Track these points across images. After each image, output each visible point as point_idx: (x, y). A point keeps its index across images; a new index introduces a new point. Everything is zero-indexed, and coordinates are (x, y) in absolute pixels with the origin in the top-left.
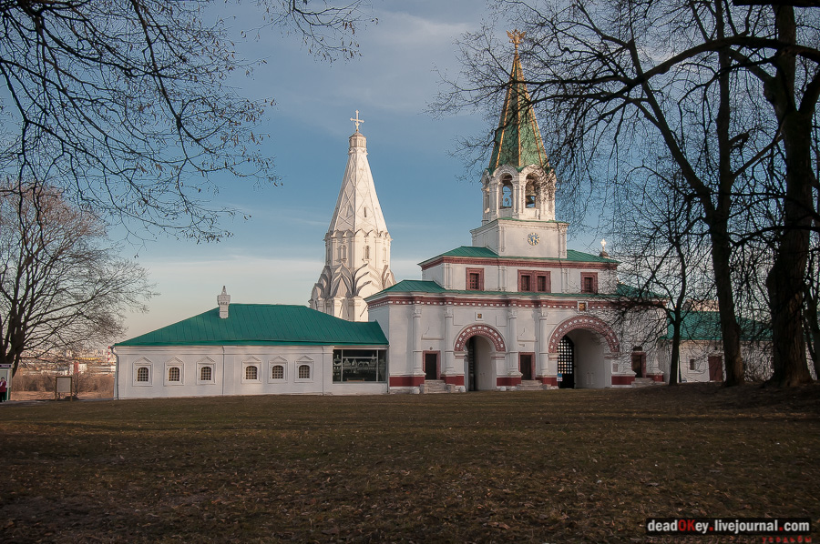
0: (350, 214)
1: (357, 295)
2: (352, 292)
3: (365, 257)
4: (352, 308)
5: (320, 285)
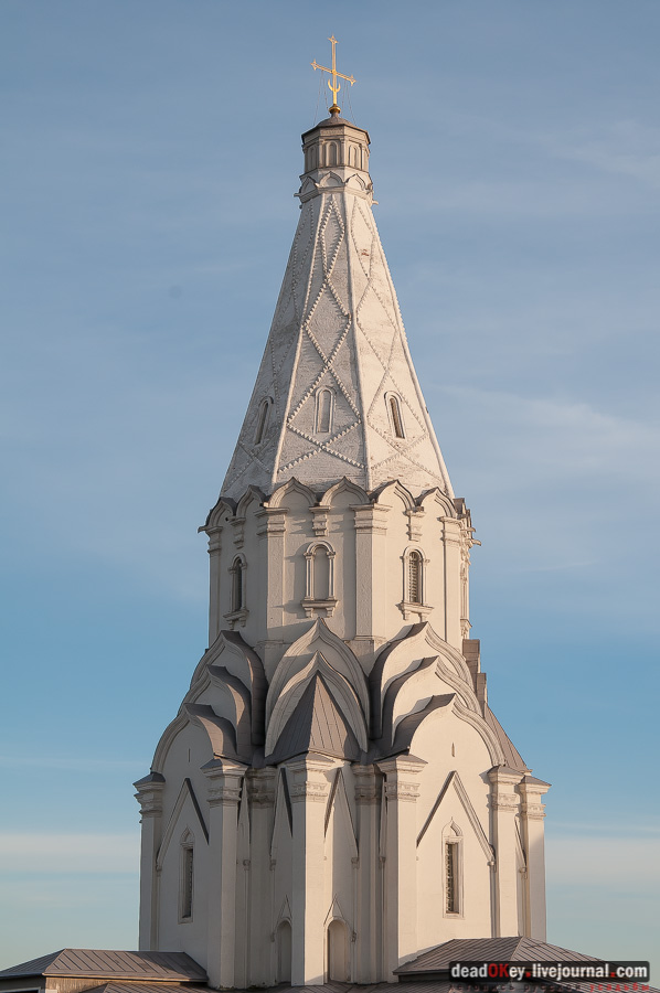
0: (339, 417)
1: (406, 752)
2: (372, 739)
3: (407, 599)
4: (374, 807)
5: (208, 712)
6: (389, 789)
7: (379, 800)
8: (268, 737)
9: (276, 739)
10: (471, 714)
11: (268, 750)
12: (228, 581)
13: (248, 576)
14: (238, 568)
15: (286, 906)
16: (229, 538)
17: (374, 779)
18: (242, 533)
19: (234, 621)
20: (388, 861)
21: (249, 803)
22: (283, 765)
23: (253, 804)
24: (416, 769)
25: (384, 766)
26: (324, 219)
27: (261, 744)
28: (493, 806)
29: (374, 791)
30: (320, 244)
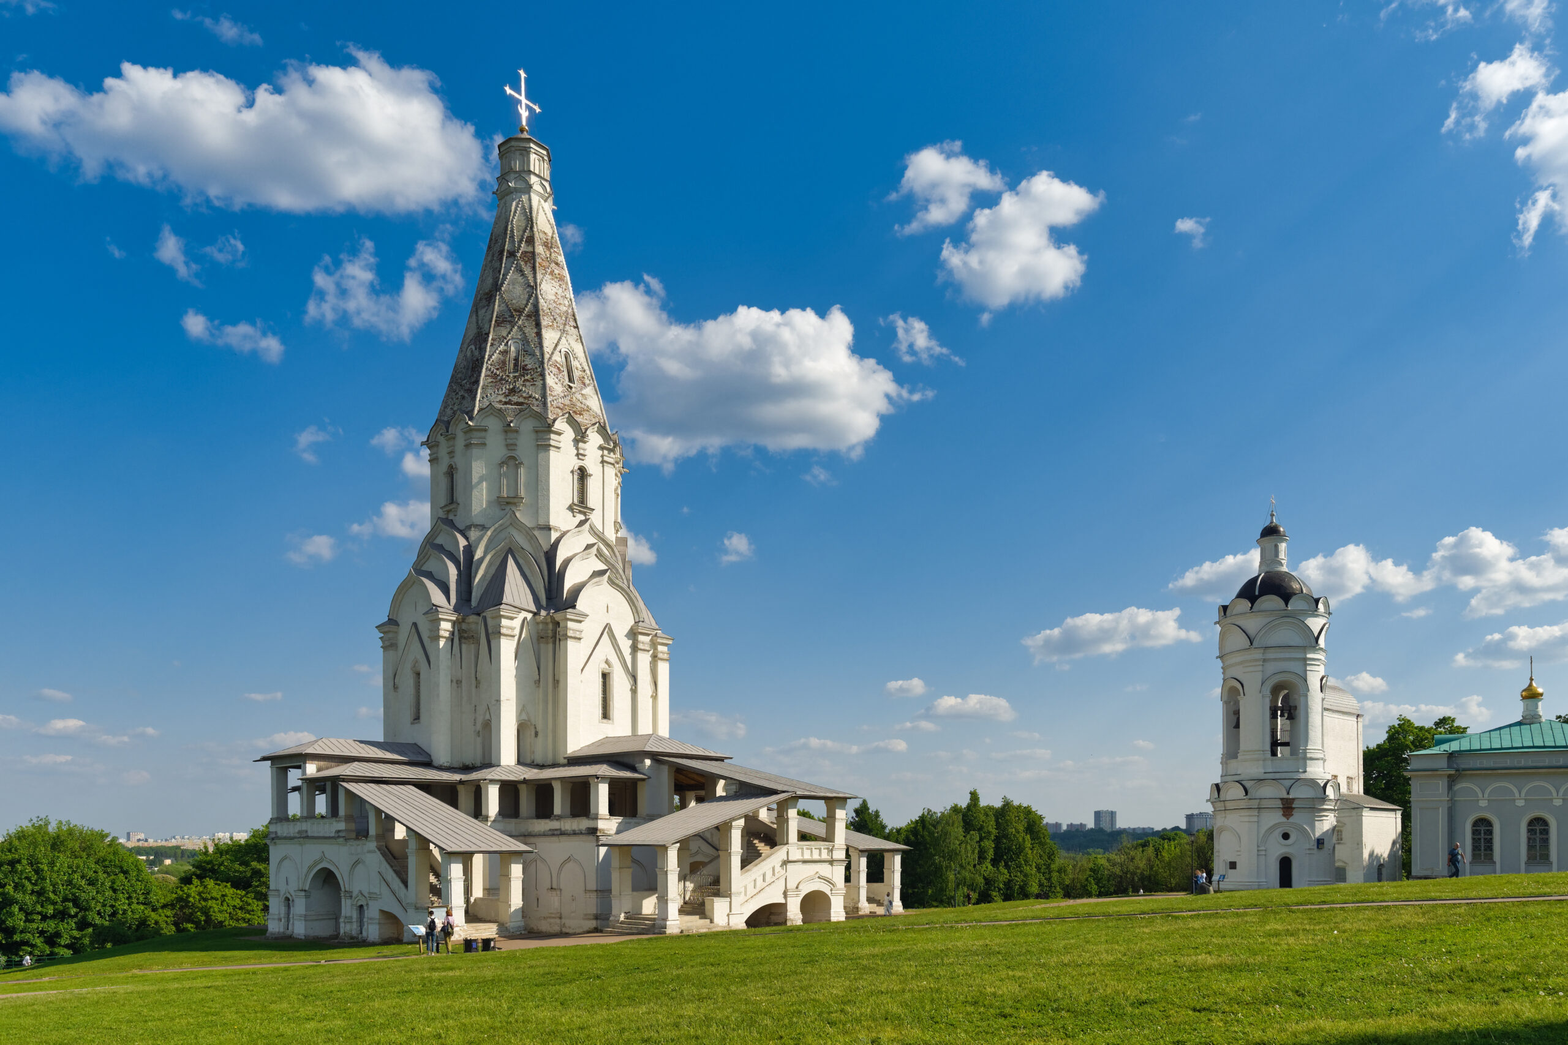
1: (574, 607)
2: (549, 598)
3: (576, 501)
4: (551, 646)
5: (430, 576)
6: (561, 633)
7: (554, 643)
8: (474, 594)
9: (479, 596)
10: (621, 584)
11: (474, 603)
12: (444, 482)
13: (459, 478)
14: (451, 472)
15: (488, 713)
16: (443, 452)
17: (551, 626)
18: (454, 446)
19: (448, 512)
20: (561, 684)
21: (459, 640)
22: (484, 614)
23: (463, 641)
24: (581, 619)
25: (558, 616)
26: (515, 212)
27: (469, 600)
28: (635, 649)
29: (550, 633)
30: (512, 231)
